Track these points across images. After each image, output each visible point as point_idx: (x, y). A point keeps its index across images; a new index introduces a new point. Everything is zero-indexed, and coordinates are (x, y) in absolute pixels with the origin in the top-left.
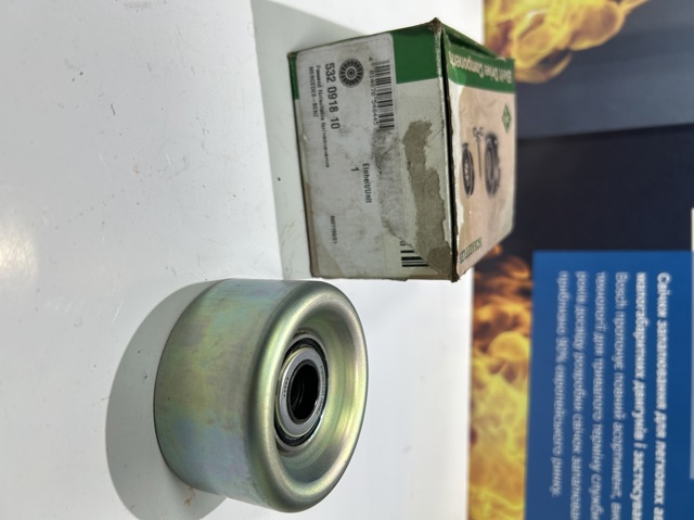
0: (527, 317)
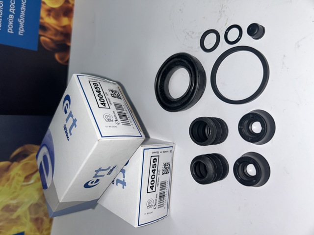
0: (43, 14)
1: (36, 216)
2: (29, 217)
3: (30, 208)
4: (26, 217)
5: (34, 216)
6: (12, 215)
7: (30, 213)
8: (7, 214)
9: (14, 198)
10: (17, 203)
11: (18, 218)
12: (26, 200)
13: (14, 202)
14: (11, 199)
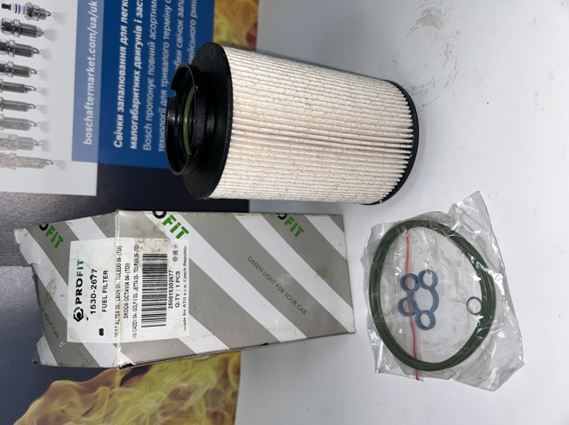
1: (214, 410)
2: (204, 409)
3: (205, 395)
4: (201, 410)
5: (211, 410)
6: (182, 405)
7: (207, 405)
8: (176, 404)
9: (185, 380)
10: (189, 387)
11: (191, 409)
12: (201, 384)
13: (185, 385)
14: (181, 381)
